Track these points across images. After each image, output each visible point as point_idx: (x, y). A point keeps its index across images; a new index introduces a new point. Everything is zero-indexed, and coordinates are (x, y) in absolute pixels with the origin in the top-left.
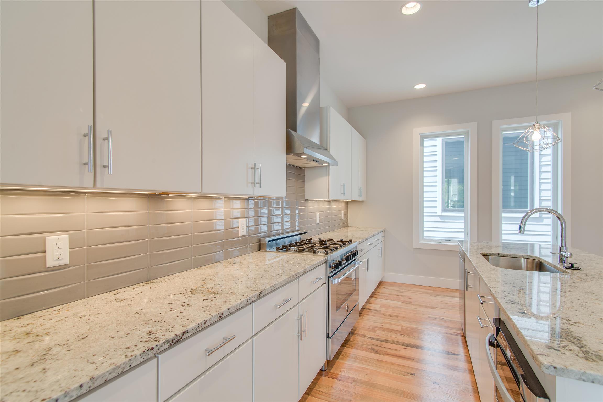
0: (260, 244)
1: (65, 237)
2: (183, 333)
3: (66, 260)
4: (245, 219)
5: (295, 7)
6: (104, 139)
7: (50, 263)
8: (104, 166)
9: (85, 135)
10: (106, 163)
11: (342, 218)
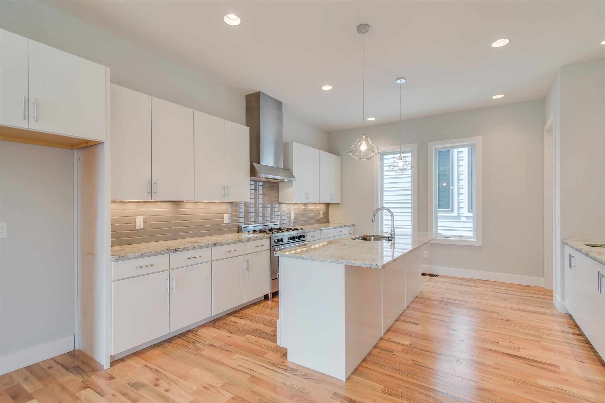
0: (239, 229)
1: (142, 218)
2: (178, 249)
3: (142, 227)
4: (228, 214)
5: (259, 91)
6: (155, 183)
7: (137, 227)
8: (155, 193)
9: (149, 183)
10: (155, 192)
11: (321, 216)
